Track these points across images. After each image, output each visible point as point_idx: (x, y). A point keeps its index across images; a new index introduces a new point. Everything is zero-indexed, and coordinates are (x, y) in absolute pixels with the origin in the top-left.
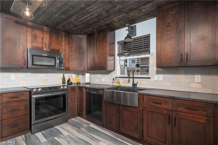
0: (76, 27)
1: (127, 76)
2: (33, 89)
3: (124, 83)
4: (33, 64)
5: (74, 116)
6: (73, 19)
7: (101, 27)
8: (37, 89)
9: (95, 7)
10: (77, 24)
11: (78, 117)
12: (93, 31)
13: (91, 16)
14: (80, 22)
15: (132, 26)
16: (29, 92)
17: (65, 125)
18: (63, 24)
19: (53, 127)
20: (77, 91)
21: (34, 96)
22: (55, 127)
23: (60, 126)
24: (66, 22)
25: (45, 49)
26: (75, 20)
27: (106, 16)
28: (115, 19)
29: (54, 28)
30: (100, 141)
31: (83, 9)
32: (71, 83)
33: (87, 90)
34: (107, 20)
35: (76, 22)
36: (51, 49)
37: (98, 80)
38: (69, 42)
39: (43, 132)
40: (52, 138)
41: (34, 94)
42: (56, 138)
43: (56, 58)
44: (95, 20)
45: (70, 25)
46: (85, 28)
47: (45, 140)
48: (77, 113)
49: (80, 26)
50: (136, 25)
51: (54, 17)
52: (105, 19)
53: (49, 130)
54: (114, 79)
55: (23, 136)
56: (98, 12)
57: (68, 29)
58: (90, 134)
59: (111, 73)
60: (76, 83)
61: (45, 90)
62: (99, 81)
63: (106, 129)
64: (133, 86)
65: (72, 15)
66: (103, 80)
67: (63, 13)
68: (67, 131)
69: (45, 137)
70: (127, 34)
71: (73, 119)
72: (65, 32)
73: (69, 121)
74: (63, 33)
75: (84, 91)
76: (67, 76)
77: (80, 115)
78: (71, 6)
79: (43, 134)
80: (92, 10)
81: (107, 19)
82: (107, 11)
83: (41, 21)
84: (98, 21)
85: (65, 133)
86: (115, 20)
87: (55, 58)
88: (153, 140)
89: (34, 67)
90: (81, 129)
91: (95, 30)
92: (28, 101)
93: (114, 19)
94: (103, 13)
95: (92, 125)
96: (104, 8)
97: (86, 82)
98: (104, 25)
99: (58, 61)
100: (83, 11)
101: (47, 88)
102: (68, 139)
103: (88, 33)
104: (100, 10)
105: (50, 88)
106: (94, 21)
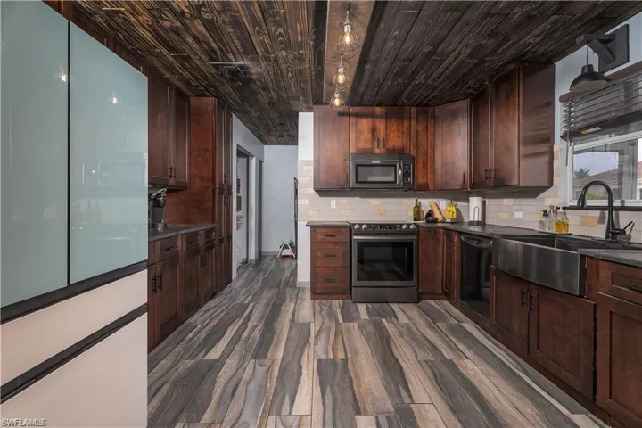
0: (435, 89)
1: (576, 204)
2: (354, 224)
3: (583, 224)
4: (357, 182)
5: (434, 296)
6: (420, 78)
7: (498, 70)
8: (361, 225)
9: (457, 39)
10: (436, 84)
11: (446, 302)
12: (482, 85)
13: (456, 57)
14: (438, 78)
15: (608, 33)
16: (348, 230)
17: (408, 307)
18: (406, 93)
19: (387, 303)
20: (441, 239)
21: (355, 237)
22: (391, 304)
23: (401, 305)
24: (410, 88)
25: (377, 151)
26: (426, 78)
27: (495, 44)
28: (529, 39)
29: (394, 105)
30: (468, 358)
31: (431, 53)
32: (436, 221)
33: (462, 238)
34: (505, 51)
35: (430, 82)
36: (387, 149)
37: (505, 216)
38: (427, 126)
39: (370, 305)
40: (378, 318)
41: (356, 234)
42: (384, 320)
43: (398, 165)
44: (470, 63)
45: (421, 91)
46: (456, 86)
47: (367, 317)
48: (440, 291)
49: (442, 86)
50: (627, 25)
51: (386, 88)
52: (499, 51)
53: (379, 305)
54: (545, 212)
55: (341, 301)
56: (467, 45)
57: (422, 98)
58: (453, 339)
59: (540, 196)
60: (449, 221)
61: (373, 228)
62: (506, 218)
63: (501, 345)
64: (607, 237)
65: (415, 73)
66: (518, 215)
67: (397, 76)
68: (408, 317)
69: (368, 312)
70: (584, 68)
71: (432, 302)
72: (417, 106)
73: (423, 303)
74: (414, 110)
75: (456, 240)
76: (426, 204)
77: (447, 295)
78: (405, 60)
79: (367, 307)
80: (451, 47)
81: (505, 47)
82: (492, 35)
83: (369, 100)
84: (482, 61)
85: (403, 319)
86: (532, 41)
87: (395, 166)
88: (629, 412)
89: (359, 186)
90: (438, 324)
91: (486, 83)
92: (348, 244)
93: (526, 39)
94: (484, 42)
95: (469, 326)
96: (480, 31)
97: (472, 219)
98: (507, 63)
99: (400, 172)
100: (434, 58)
101: (377, 224)
102: (404, 330)
103: (471, 94)
104: (471, 40)
105: (382, 226)
106: (471, 65)
